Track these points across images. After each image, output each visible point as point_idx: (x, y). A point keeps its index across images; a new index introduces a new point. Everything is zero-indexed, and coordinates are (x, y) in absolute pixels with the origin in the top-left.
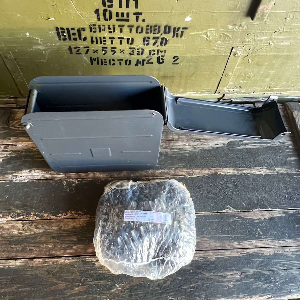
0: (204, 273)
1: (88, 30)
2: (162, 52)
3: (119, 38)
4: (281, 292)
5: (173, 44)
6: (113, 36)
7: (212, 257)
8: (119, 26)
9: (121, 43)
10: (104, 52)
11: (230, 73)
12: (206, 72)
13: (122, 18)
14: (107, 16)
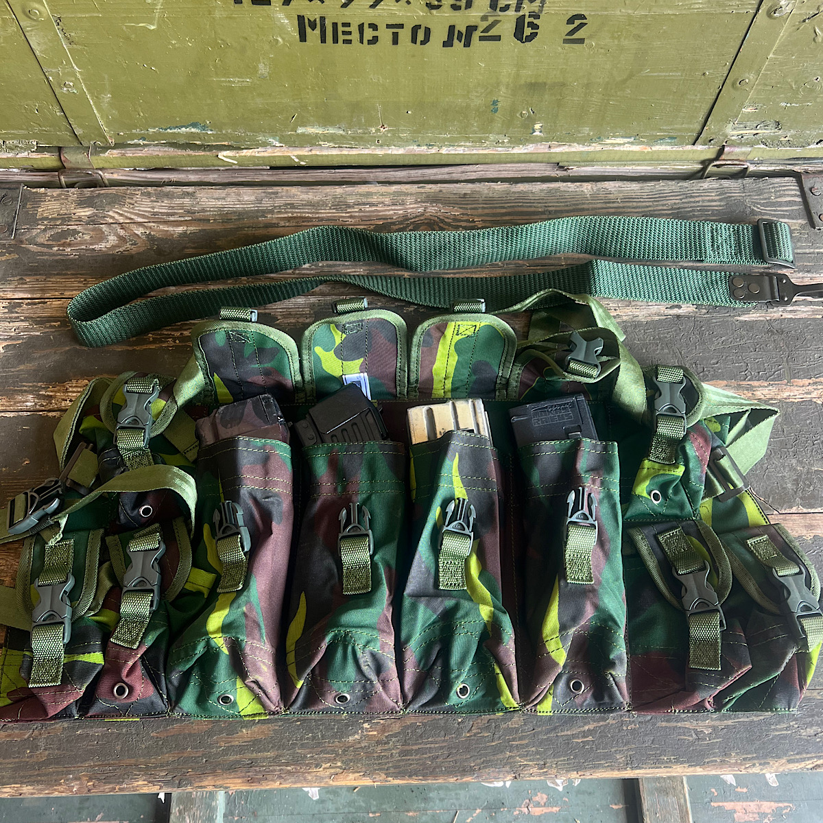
11: (750, 77)
12: (671, 71)
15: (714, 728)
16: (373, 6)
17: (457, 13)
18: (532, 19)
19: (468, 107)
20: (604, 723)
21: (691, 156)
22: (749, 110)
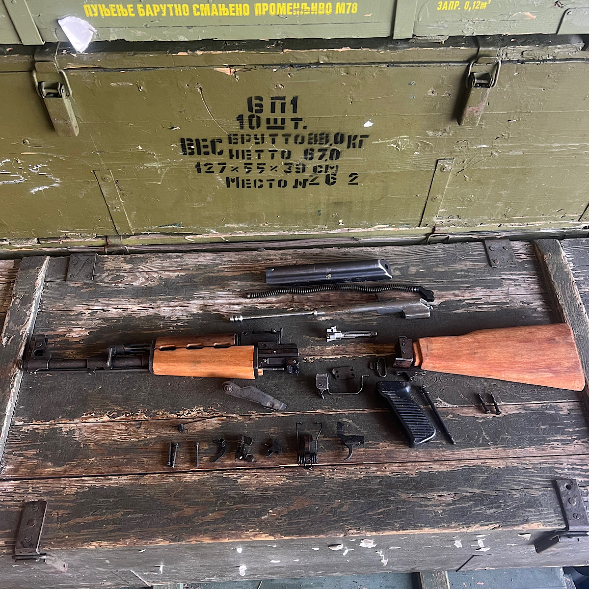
0: (399, 494)
1: (226, 141)
2: (332, 168)
3: (270, 151)
4: (514, 520)
5: (349, 157)
6: (261, 148)
7: (412, 472)
8: (270, 135)
9: (272, 158)
10: (247, 170)
11: (439, 197)
12: (401, 195)
13: (275, 126)
14: (254, 123)
15: (444, 510)
16: (260, 173)
17: (299, 174)
18: (333, 176)
19: (306, 213)
20: (389, 508)
21: (419, 232)
22: (443, 210)
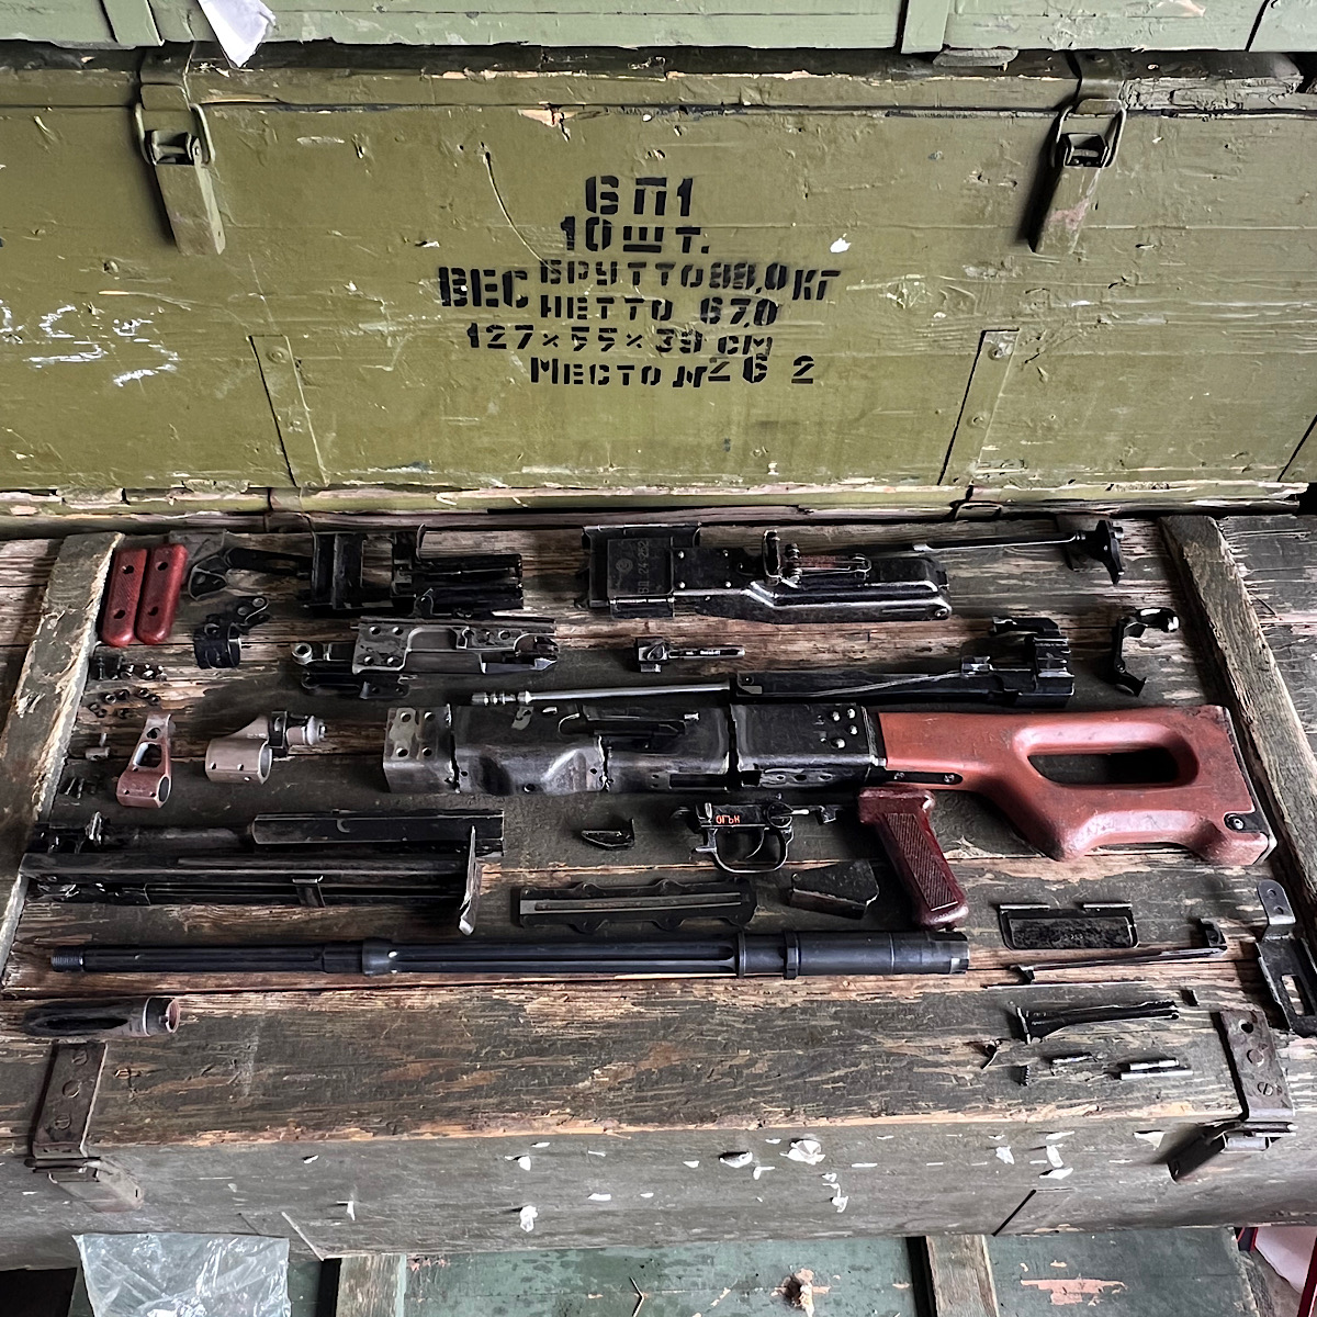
0: (879, 1038)
1: (535, 275)
2: (758, 343)
3: (628, 301)
4: (1129, 1096)
5: (796, 319)
6: (610, 294)
7: (904, 993)
8: (630, 265)
9: (632, 317)
10: (576, 343)
11: (984, 415)
12: (903, 409)
13: (642, 243)
14: (598, 238)
15: (977, 1075)
16: (604, 350)
17: (686, 355)
18: (759, 361)
19: (699, 445)
20: (856, 1069)
21: (939, 497)
22: (991, 448)
